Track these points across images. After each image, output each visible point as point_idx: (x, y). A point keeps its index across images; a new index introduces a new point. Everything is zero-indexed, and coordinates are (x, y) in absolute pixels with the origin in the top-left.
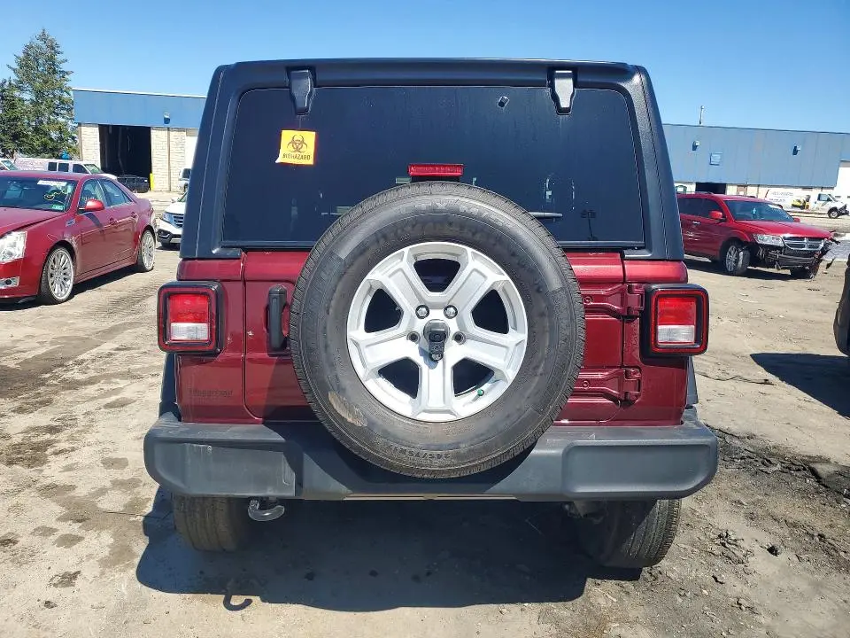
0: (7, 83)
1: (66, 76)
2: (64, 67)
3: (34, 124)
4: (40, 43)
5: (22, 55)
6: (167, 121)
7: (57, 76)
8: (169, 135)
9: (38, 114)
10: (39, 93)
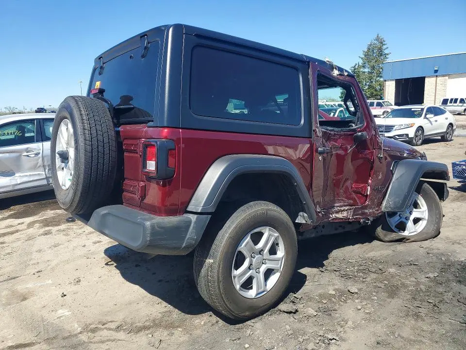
0: (357, 65)
1: (387, 56)
2: (386, 52)
3: (368, 84)
4: (375, 42)
5: (366, 50)
6: (436, 71)
7: (382, 58)
8: (436, 79)
9: (371, 78)
10: (373, 68)
